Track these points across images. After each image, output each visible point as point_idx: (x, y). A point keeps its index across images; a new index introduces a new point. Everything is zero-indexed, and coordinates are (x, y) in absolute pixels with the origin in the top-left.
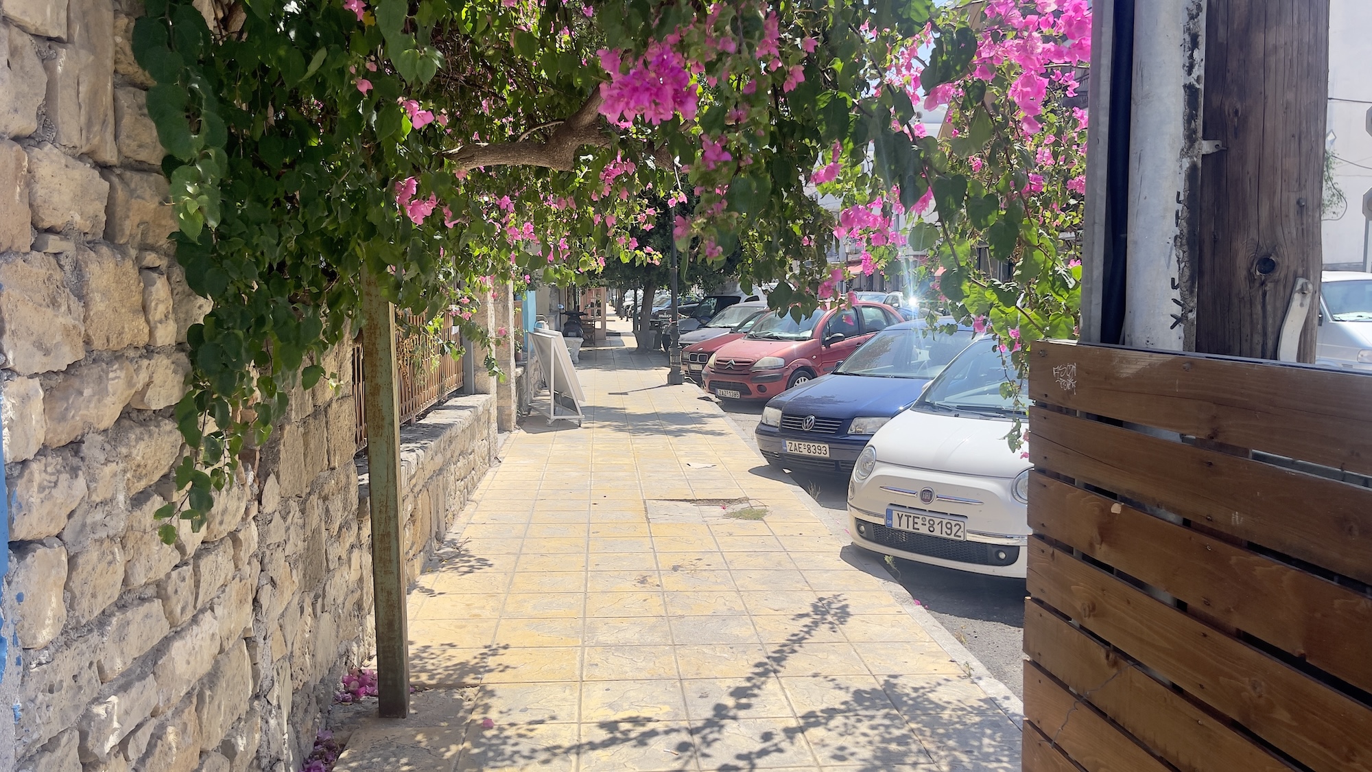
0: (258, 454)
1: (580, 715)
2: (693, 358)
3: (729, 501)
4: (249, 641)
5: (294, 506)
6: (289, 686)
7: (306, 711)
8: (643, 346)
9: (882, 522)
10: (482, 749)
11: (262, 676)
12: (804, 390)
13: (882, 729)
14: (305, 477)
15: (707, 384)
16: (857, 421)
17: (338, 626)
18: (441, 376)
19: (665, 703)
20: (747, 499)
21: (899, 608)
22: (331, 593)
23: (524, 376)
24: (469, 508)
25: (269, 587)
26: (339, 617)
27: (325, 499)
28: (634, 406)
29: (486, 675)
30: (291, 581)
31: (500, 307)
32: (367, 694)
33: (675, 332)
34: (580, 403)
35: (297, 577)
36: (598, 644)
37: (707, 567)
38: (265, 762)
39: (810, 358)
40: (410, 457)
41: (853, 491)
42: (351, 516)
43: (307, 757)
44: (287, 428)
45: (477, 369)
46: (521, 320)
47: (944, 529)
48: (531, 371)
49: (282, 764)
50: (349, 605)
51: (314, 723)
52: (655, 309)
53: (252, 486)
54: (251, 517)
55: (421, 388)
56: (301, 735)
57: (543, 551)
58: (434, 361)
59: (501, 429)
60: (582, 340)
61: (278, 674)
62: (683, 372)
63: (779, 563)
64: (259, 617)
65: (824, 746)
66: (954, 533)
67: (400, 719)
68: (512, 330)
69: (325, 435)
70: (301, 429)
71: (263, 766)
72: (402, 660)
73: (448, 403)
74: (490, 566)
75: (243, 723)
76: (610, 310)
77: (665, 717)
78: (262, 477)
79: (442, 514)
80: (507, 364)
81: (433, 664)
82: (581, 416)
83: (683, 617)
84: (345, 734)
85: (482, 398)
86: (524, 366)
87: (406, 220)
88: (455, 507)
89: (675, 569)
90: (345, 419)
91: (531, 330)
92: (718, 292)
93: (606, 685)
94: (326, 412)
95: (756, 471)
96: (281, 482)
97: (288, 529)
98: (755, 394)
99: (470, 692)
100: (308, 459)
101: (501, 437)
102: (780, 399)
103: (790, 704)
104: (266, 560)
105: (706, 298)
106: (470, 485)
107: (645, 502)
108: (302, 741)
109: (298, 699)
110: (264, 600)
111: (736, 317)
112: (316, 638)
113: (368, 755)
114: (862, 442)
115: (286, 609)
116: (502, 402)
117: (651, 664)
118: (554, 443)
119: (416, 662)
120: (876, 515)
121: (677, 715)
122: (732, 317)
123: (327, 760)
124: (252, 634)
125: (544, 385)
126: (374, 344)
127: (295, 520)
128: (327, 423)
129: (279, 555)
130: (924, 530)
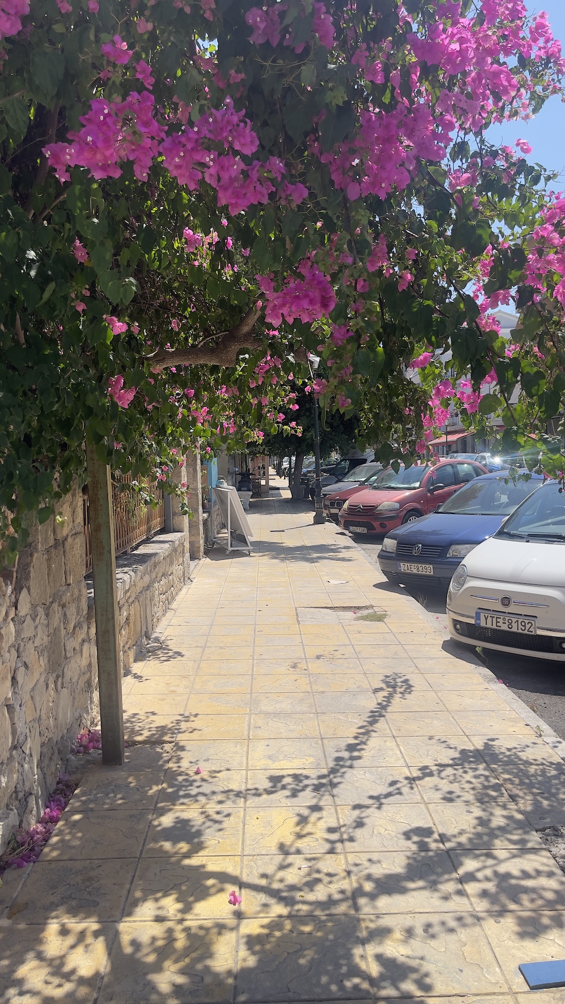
0: (15, 574)
1: (247, 764)
2: (332, 504)
3: (359, 608)
4: (10, 708)
5: (41, 611)
6: (38, 741)
7: (51, 759)
8: (295, 497)
9: (472, 621)
10: (175, 789)
11: (18, 733)
12: (414, 526)
13: (482, 779)
14: (48, 590)
15: (342, 523)
16: (453, 547)
17: (74, 698)
18: (149, 519)
19: (310, 756)
20: (372, 607)
21: (487, 686)
22: (68, 674)
23: (209, 519)
24: (169, 614)
25: (23, 669)
26: (74, 691)
27: (64, 606)
28: (290, 541)
29: (180, 735)
30: (39, 665)
31: (191, 469)
32: (94, 748)
33: (319, 486)
34: (250, 539)
35: (43, 662)
36: (261, 712)
37: (342, 656)
38: (21, 795)
39: (419, 503)
40: (124, 577)
41: (450, 599)
42: (82, 619)
43: (51, 792)
44: (36, 555)
45: (175, 514)
46: (206, 478)
47: (520, 626)
48: (214, 516)
49: (33, 796)
50: (81, 684)
51: (56, 768)
52: (304, 470)
53: (10, 596)
54: (10, 618)
55: (134, 529)
56: (47, 776)
57: (222, 645)
58: (143, 508)
59: (193, 557)
60: (251, 493)
61: (30, 731)
62: (324, 515)
63: (396, 653)
64: (16, 690)
65: (437, 790)
66: (527, 629)
67: (118, 766)
68: (200, 486)
69: (63, 560)
70: (46, 556)
71: (19, 798)
72: (118, 723)
73: (154, 539)
74: (182, 656)
75: (5, 766)
76: (272, 471)
77: (310, 766)
78: (17, 590)
79: (149, 619)
80: (197, 511)
81: (140, 727)
82: (251, 548)
83: (324, 692)
84: (78, 776)
85: (179, 535)
86: (209, 512)
87: (114, 405)
88: (159, 614)
89: (318, 657)
90: (77, 548)
91: (214, 486)
92: (350, 456)
93: (267, 742)
94: (63, 544)
95: (379, 586)
96: (31, 593)
97: (36, 627)
98: (379, 530)
99: (167, 747)
100: (51, 578)
101: (193, 564)
102: (396, 532)
103: (403, 757)
104: (21, 650)
105: (342, 461)
106: (170, 597)
107: (296, 609)
108: (48, 782)
109: (45, 750)
110: (20, 678)
111: (363, 474)
112: (57, 706)
113: (94, 792)
114: (456, 562)
115: (36, 684)
116: (193, 538)
117: (300, 727)
118: (231, 567)
119: (128, 725)
120: (468, 617)
121: (318, 764)
122: (360, 474)
123: (65, 795)
124: (11, 702)
125: (224, 526)
126: (96, 495)
127: (42, 621)
128: (64, 552)
129: (30, 646)
130: (504, 627)
